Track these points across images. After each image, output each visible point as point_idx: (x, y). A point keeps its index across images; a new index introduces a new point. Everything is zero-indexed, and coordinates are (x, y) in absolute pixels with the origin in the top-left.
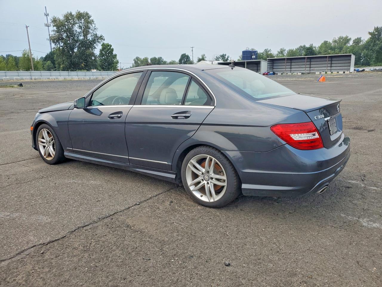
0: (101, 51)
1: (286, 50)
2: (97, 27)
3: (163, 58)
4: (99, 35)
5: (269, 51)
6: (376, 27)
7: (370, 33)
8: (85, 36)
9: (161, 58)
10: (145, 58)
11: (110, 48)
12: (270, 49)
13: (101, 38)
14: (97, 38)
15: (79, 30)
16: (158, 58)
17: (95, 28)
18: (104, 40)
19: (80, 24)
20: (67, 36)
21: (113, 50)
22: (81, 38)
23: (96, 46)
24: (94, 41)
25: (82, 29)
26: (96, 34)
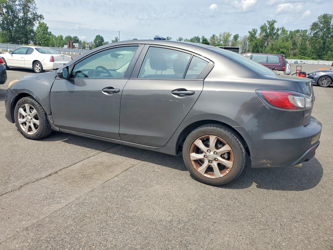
0: (38, 28)
1: (184, 39)
2: (37, 6)
3: (78, 37)
4: (39, 14)
5: (170, 39)
6: (253, 29)
7: (249, 32)
8: (26, 13)
9: (77, 37)
10: (60, 35)
11: (46, 26)
12: (171, 38)
13: (41, 17)
14: (37, 17)
15: (18, 7)
16: (74, 37)
17: (35, 7)
18: (44, 19)
19: (21, 2)
20: (7, 12)
21: (47, 28)
22: (21, 15)
23: (35, 23)
24: (34, 19)
25: (22, 7)
26: (36, 13)
